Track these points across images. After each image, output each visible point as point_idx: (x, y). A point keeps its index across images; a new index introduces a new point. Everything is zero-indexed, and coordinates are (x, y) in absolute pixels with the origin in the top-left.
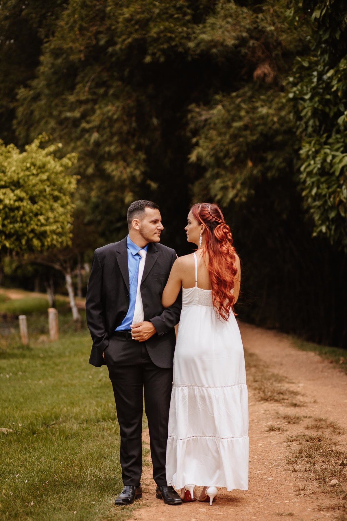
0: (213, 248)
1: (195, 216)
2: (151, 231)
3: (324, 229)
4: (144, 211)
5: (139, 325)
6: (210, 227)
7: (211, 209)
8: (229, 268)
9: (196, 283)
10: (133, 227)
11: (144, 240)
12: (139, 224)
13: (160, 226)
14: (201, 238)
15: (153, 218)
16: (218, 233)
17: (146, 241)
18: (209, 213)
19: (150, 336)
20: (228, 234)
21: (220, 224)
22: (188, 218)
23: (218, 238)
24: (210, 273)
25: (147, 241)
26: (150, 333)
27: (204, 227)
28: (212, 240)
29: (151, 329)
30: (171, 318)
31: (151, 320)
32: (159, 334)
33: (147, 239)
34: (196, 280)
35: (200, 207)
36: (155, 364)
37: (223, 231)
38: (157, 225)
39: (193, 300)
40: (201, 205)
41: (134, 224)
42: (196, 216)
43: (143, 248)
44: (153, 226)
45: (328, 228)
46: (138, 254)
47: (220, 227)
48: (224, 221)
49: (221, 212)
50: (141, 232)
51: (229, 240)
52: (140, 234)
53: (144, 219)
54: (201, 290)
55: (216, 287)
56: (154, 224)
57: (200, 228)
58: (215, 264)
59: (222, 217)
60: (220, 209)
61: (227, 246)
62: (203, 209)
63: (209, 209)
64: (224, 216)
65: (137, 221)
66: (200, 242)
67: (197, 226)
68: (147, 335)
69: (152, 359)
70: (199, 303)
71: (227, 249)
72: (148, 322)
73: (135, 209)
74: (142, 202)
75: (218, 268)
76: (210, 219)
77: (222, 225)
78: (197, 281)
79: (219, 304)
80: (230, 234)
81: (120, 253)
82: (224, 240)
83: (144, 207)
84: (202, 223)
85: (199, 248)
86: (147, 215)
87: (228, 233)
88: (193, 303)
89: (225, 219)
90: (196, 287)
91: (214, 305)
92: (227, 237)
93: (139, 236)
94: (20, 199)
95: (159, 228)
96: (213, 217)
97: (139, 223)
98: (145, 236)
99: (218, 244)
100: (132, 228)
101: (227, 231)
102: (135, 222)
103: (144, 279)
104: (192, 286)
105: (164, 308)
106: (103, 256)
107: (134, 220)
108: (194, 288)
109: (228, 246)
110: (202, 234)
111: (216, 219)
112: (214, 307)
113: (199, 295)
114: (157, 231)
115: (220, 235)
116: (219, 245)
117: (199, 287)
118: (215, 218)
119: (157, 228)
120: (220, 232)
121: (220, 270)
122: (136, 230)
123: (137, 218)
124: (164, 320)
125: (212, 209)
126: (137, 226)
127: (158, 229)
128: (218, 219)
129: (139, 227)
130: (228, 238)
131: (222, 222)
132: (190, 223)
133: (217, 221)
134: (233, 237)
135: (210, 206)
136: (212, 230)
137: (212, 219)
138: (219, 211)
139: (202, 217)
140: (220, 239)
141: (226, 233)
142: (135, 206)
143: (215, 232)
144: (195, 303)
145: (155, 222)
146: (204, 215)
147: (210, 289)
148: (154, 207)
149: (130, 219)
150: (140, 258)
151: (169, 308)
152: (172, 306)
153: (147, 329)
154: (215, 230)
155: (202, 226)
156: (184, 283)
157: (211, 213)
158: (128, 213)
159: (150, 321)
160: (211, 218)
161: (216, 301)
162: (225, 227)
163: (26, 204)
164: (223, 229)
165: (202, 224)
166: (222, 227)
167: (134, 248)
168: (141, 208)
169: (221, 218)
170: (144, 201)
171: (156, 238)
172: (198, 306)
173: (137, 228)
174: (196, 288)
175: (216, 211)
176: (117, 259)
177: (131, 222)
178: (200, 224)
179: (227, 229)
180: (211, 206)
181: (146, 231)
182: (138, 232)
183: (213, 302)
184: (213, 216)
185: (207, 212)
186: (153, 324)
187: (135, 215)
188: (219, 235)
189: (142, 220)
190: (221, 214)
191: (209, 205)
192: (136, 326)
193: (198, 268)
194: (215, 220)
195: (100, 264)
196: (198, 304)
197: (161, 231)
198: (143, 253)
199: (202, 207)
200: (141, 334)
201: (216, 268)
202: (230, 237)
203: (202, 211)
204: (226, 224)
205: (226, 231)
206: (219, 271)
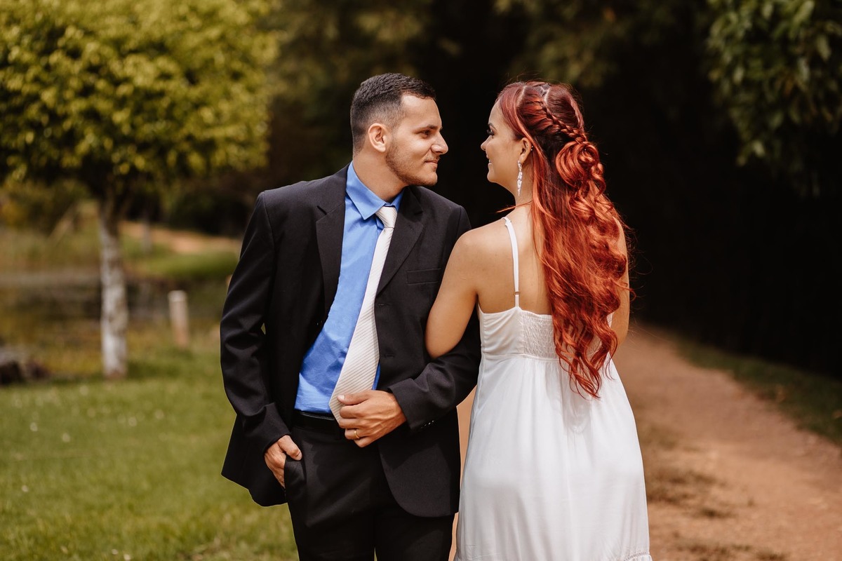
0: (554, 204)
1: (506, 114)
2: (417, 156)
3: (758, 148)
4: (400, 102)
5: (361, 399)
6: (544, 147)
7: (550, 99)
8: (598, 259)
9: (517, 296)
10: (371, 145)
11: (397, 179)
12: (384, 138)
13: (439, 144)
14: (520, 175)
15: (424, 124)
16: (566, 165)
17: (401, 182)
18: (545, 109)
19: (387, 429)
20: (593, 168)
21: (572, 139)
22: (490, 121)
23: (565, 178)
24: (547, 271)
25: (403, 180)
26: (386, 421)
27: (528, 145)
28: (550, 182)
29: (390, 411)
30: (445, 383)
31: (392, 387)
32: (412, 426)
33: (403, 177)
34: (517, 290)
35: (523, 93)
36: (401, 505)
37: (579, 160)
38: (433, 139)
39: (512, 341)
40: (525, 87)
41: (371, 136)
42: (509, 116)
43: (389, 201)
44: (420, 144)
45: (768, 146)
46: (375, 218)
47: (572, 148)
48: (586, 131)
49: (579, 107)
50: (389, 158)
51: (596, 181)
52: (387, 162)
53: (399, 125)
54: (530, 315)
55: (561, 308)
56: (424, 138)
57: (518, 147)
58: (559, 248)
59: (581, 121)
60: (574, 98)
61: (590, 201)
62: (529, 97)
63: (545, 99)
64: (584, 119)
65: (380, 129)
66: (519, 183)
67: (512, 142)
68: (379, 425)
69: (395, 493)
70: (529, 350)
71: (587, 207)
72: (383, 394)
73: (375, 96)
74: (392, 78)
75: (568, 257)
76: (546, 126)
77: (578, 144)
78: (518, 293)
79: (572, 351)
80: (600, 166)
81: (325, 213)
82: (579, 184)
83: (400, 94)
84: (524, 136)
85: (517, 203)
86: (406, 114)
87: (593, 164)
88: (510, 351)
89: (586, 127)
90: (517, 308)
91: (561, 356)
92: (590, 176)
93: (386, 169)
94: (165, 76)
95: (436, 148)
96: (555, 122)
97: (384, 133)
98: (401, 170)
99: (564, 195)
100: (365, 146)
101: (590, 159)
102: (375, 133)
103: (386, 282)
104: (504, 304)
105: (429, 358)
106: (280, 214)
107: (371, 127)
108: (513, 310)
109: (592, 198)
110: (524, 165)
111: (562, 127)
112: (561, 359)
113: (525, 328)
114: (430, 156)
115: (569, 169)
116: (568, 198)
117: (524, 306)
118: (559, 124)
119: (431, 149)
120: (571, 163)
121: (572, 264)
122: (378, 152)
123: (381, 122)
124: (427, 390)
125: (552, 100)
126: (380, 143)
127: (433, 152)
128: (568, 127)
129: (386, 146)
130: (593, 177)
131: (578, 135)
132: (493, 134)
133: (564, 133)
134: (605, 174)
135: (548, 91)
136: (550, 155)
137: (551, 126)
138: (573, 103)
139: (527, 120)
140: (571, 181)
141: (586, 165)
142: (374, 90)
143: (559, 161)
144: (516, 349)
145: (427, 133)
146: (531, 116)
147: (549, 314)
148: (424, 92)
149: (361, 124)
150: (381, 227)
151: (439, 359)
152: (451, 354)
153: (380, 411)
154: (559, 156)
155: (525, 142)
156: (485, 298)
157: (548, 110)
158: (352, 107)
159: (389, 391)
160: (550, 123)
161: (564, 343)
162: (585, 149)
163: (177, 87)
164: (580, 153)
165: (524, 139)
166: (578, 148)
167: (368, 201)
168: (392, 96)
169: (576, 125)
170: (396, 75)
171: (429, 174)
172: (524, 357)
173: (381, 147)
174: (516, 311)
175: (564, 104)
176: (317, 226)
177: (362, 132)
178: (519, 136)
179: (592, 153)
180: (552, 90)
181: (402, 157)
182: (383, 158)
183: (557, 346)
184: (554, 118)
185: (539, 107)
186: (397, 399)
187: (374, 112)
188: (567, 171)
189: (393, 127)
190: (577, 113)
191: (546, 88)
192: (352, 400)
193: (520, 256)
194: (559, 130)
195: (271, 234)
196: (526, 351)
197: (440, 156)
198: (389, 215)
199: (528, 94)
200: (363, 423)
201: (562, 259)
202: (597, 177)
203: (527, 103)
204: (590, 140)
205: (586, 159)
206: (570, 268)
